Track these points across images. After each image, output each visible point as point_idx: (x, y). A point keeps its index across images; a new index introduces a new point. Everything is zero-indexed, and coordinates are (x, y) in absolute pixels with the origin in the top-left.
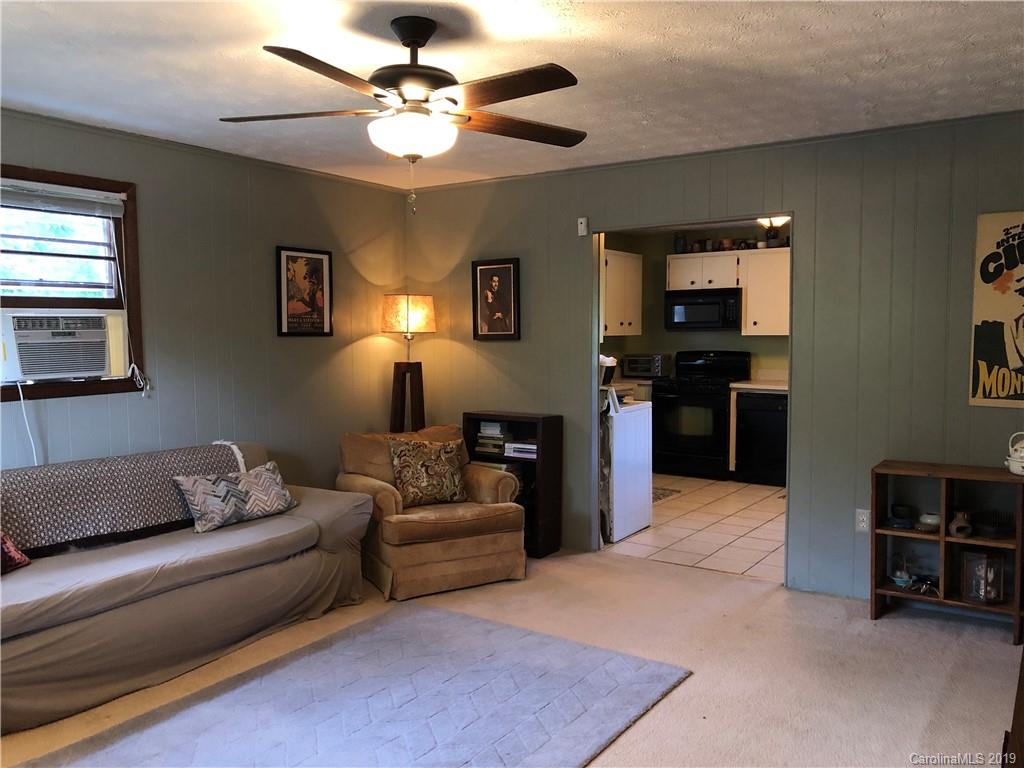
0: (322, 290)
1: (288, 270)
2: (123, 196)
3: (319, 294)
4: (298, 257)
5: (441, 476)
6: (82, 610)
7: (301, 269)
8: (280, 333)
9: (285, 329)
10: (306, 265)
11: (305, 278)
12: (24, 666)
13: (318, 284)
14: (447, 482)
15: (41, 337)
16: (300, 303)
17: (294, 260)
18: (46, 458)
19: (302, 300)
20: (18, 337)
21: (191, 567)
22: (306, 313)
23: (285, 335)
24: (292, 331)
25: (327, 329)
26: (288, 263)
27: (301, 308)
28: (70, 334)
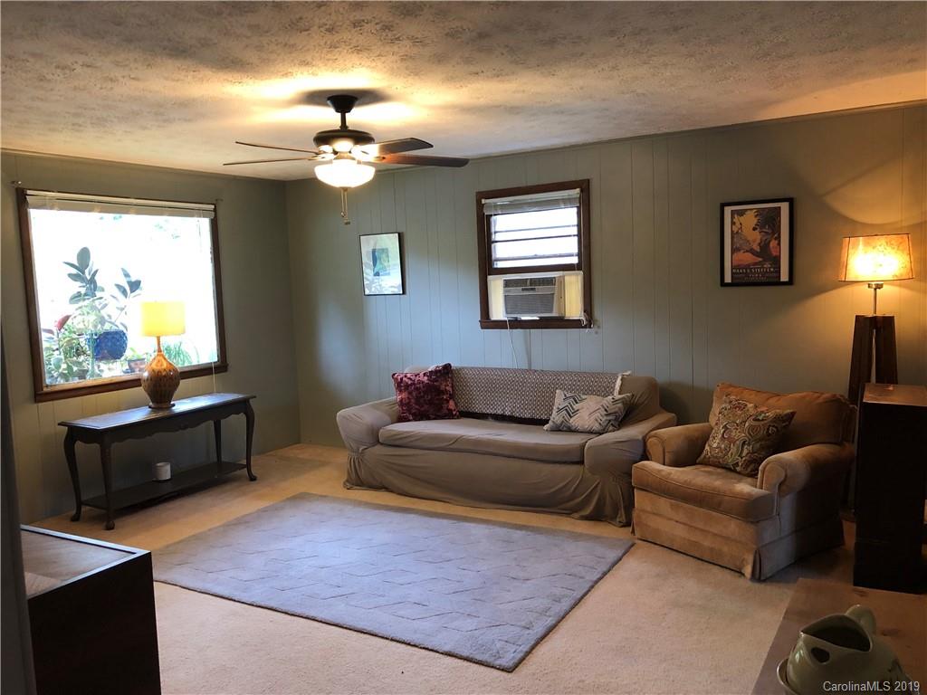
0: (779, 238)
1: (733, 223)
2: (578, 190)
3: (773, 244)
4: (746, 210)
5: (731, 441)
6: (418, 443)
7: (750, 220)
8: (723, 284)
9: (728, 279)
10: (756, 216)
11: (754, 229)
12: (402, 462)
13: (773, 233)
14: (734, 449)
15: (516, 291)
16: (746, 254)
17: (741, 213)
18: (530, 364)
19: (752, 251)
20: (505, 291)
21: (478, 442)
22: (756, 264)
23: (728, 285)
24: (737, 281)
25: (784, 277)
26: (732, 217)
27: (748, 258)
28: (532, 289)
